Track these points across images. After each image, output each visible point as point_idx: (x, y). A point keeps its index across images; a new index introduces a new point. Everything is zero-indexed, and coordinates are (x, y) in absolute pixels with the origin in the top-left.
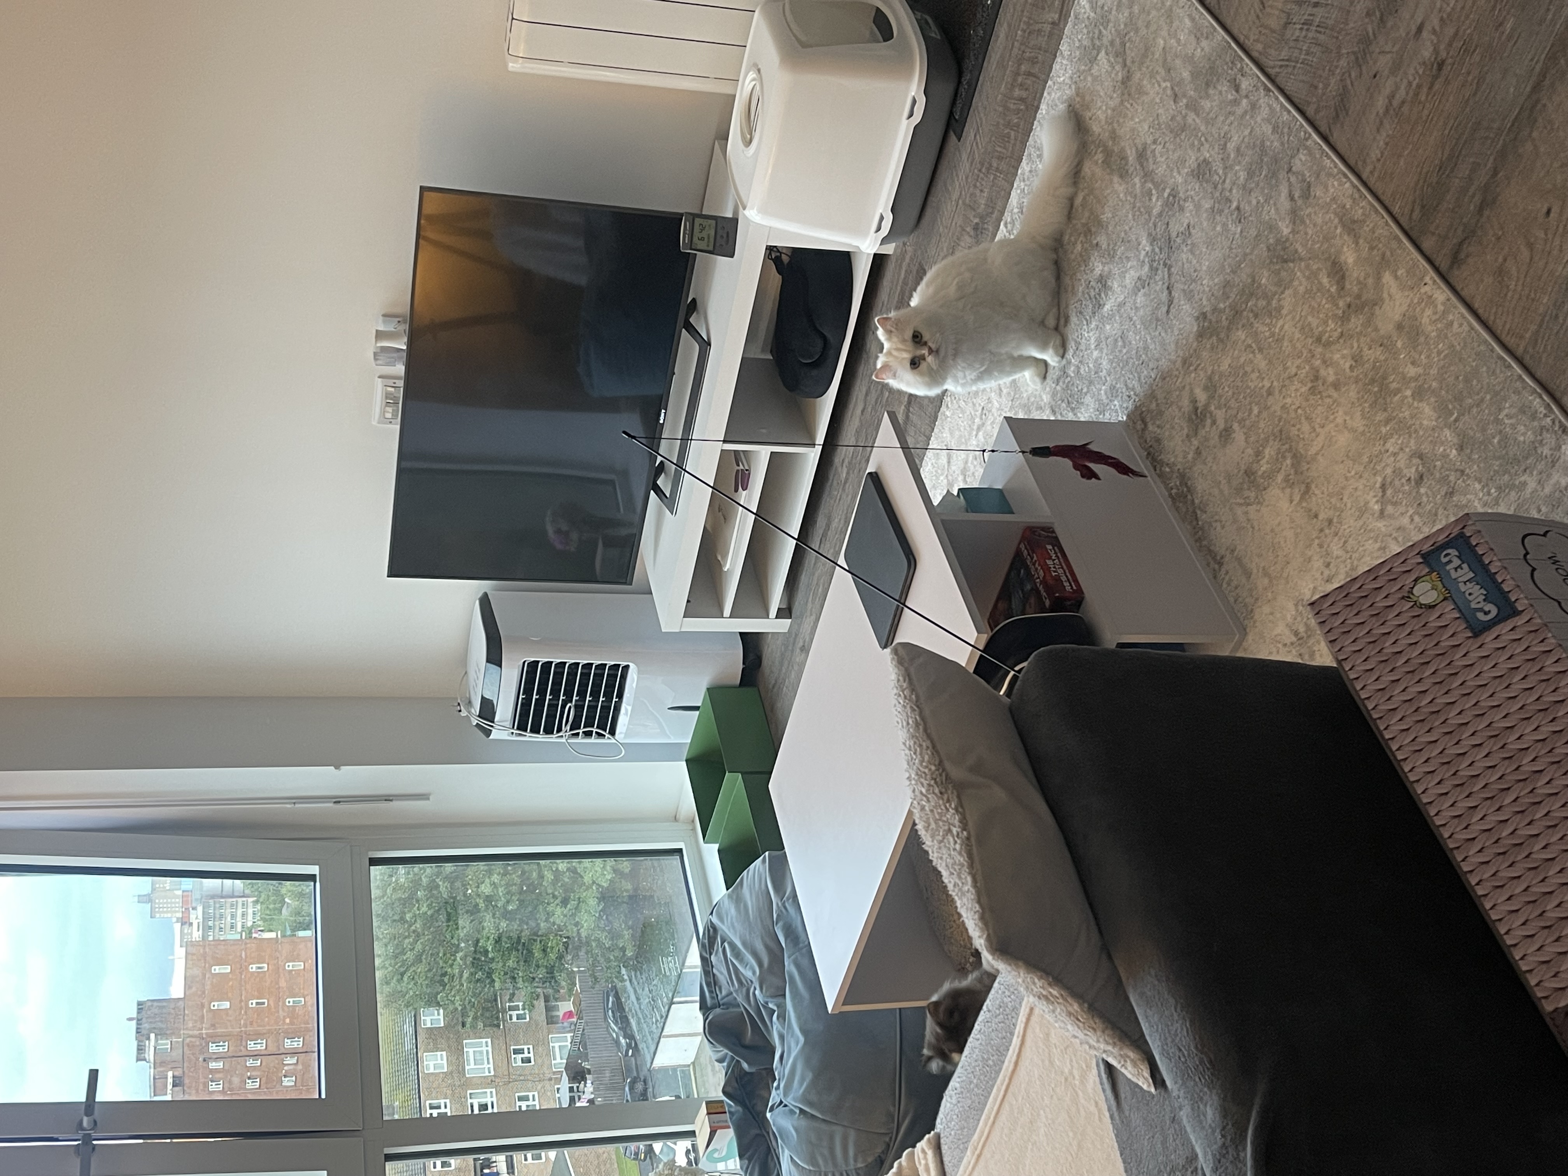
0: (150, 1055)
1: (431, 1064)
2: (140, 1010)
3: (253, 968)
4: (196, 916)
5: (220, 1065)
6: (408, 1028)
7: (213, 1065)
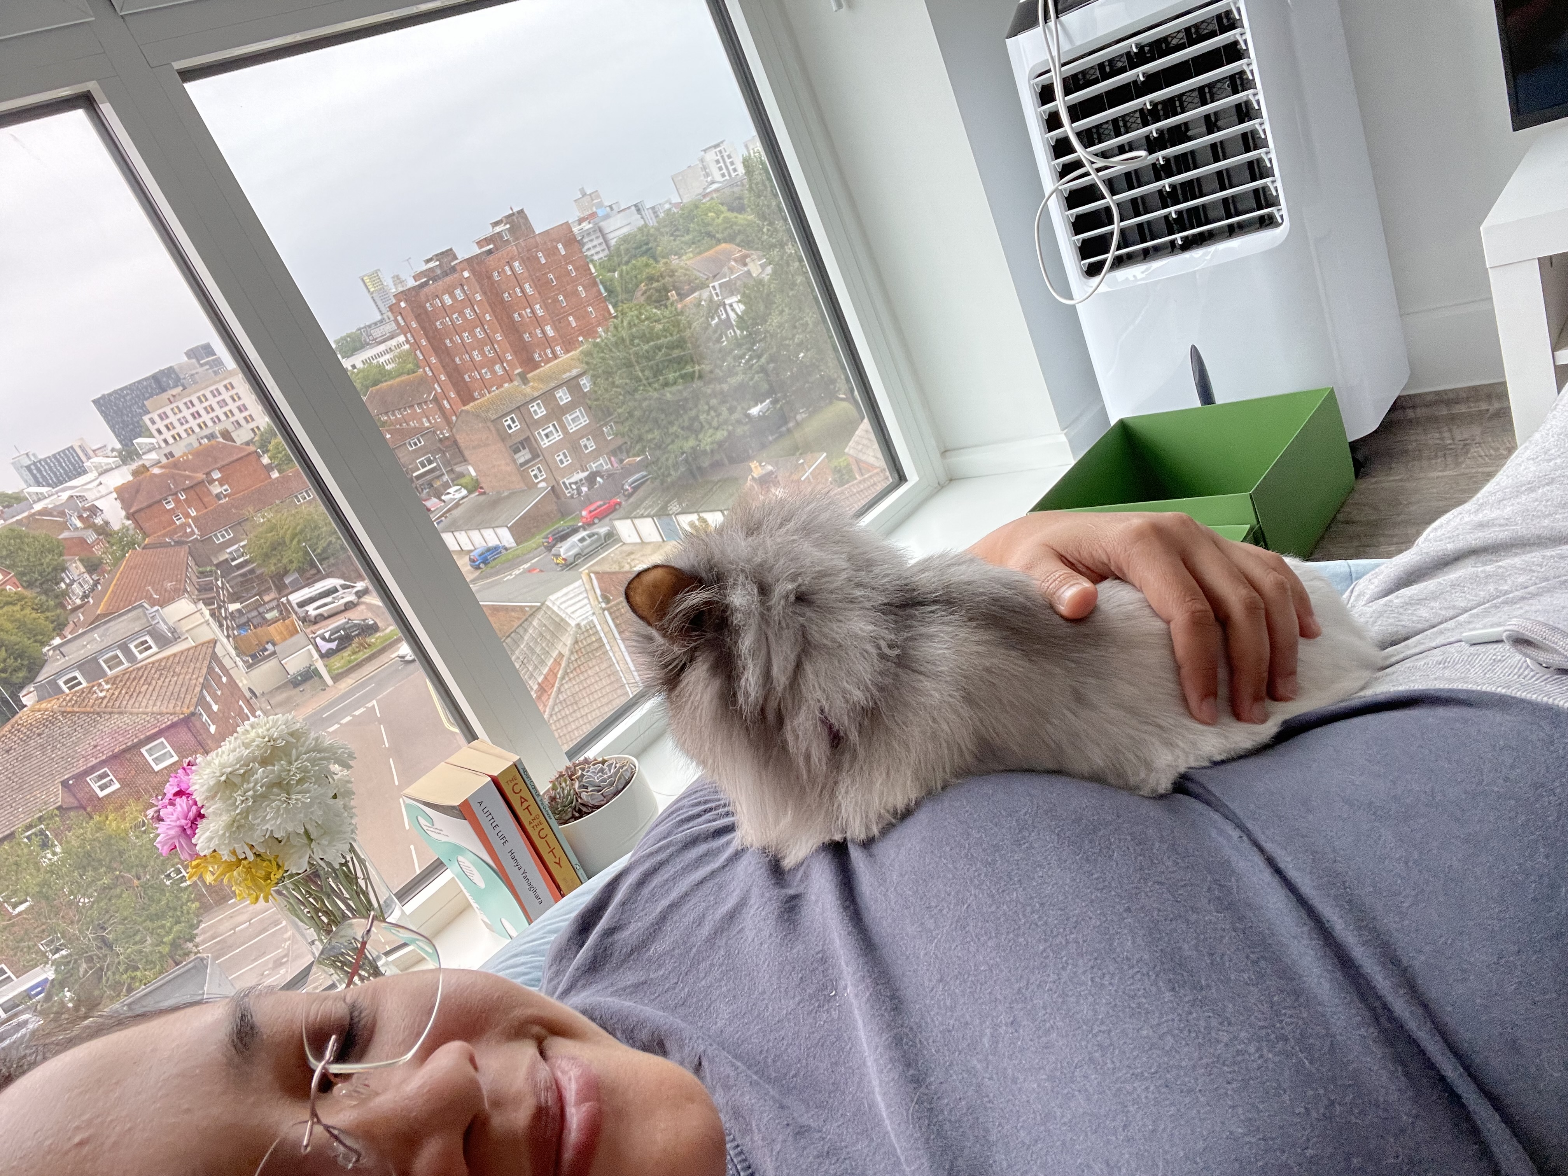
0: (498, 229)
1: (561, 394)
2: (518, 212)
3: (570, 267)
4: (586, 226)
5: (509, 273)
6: (575, 372)
7: (507, 268)
